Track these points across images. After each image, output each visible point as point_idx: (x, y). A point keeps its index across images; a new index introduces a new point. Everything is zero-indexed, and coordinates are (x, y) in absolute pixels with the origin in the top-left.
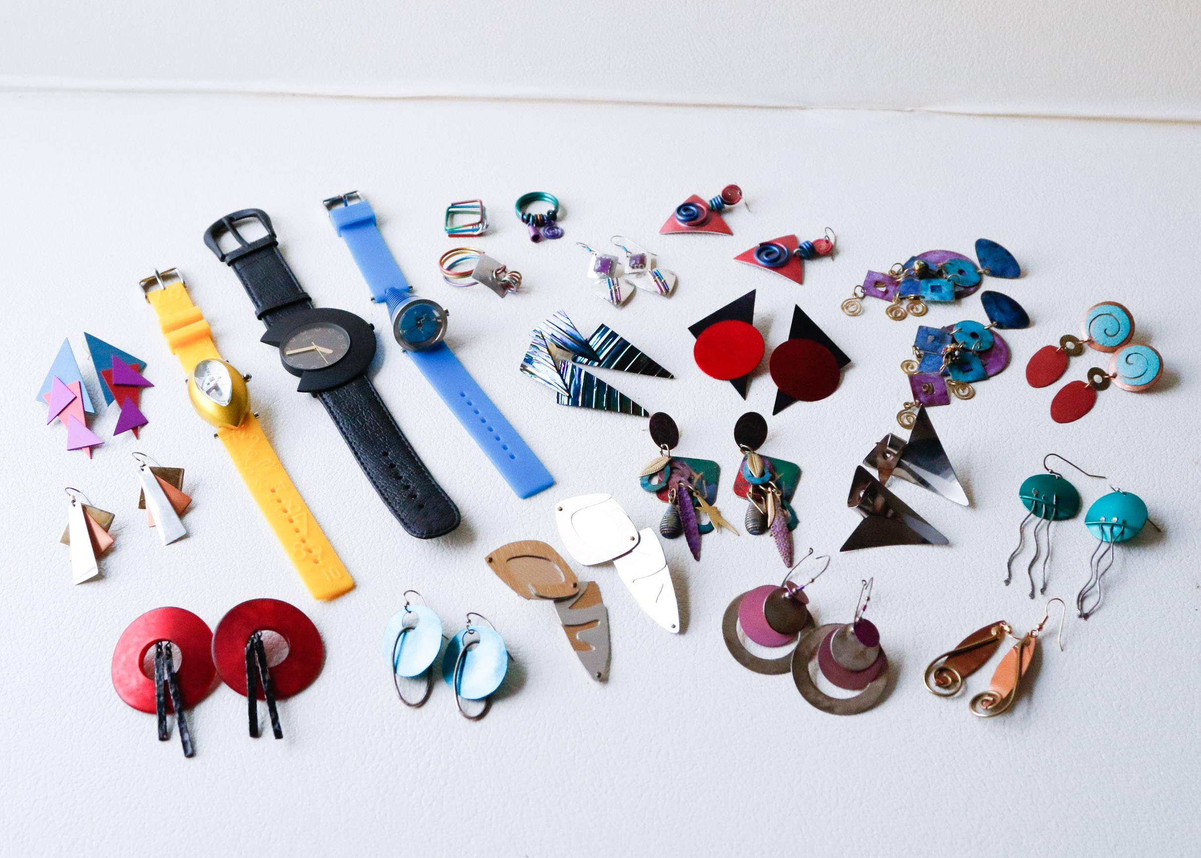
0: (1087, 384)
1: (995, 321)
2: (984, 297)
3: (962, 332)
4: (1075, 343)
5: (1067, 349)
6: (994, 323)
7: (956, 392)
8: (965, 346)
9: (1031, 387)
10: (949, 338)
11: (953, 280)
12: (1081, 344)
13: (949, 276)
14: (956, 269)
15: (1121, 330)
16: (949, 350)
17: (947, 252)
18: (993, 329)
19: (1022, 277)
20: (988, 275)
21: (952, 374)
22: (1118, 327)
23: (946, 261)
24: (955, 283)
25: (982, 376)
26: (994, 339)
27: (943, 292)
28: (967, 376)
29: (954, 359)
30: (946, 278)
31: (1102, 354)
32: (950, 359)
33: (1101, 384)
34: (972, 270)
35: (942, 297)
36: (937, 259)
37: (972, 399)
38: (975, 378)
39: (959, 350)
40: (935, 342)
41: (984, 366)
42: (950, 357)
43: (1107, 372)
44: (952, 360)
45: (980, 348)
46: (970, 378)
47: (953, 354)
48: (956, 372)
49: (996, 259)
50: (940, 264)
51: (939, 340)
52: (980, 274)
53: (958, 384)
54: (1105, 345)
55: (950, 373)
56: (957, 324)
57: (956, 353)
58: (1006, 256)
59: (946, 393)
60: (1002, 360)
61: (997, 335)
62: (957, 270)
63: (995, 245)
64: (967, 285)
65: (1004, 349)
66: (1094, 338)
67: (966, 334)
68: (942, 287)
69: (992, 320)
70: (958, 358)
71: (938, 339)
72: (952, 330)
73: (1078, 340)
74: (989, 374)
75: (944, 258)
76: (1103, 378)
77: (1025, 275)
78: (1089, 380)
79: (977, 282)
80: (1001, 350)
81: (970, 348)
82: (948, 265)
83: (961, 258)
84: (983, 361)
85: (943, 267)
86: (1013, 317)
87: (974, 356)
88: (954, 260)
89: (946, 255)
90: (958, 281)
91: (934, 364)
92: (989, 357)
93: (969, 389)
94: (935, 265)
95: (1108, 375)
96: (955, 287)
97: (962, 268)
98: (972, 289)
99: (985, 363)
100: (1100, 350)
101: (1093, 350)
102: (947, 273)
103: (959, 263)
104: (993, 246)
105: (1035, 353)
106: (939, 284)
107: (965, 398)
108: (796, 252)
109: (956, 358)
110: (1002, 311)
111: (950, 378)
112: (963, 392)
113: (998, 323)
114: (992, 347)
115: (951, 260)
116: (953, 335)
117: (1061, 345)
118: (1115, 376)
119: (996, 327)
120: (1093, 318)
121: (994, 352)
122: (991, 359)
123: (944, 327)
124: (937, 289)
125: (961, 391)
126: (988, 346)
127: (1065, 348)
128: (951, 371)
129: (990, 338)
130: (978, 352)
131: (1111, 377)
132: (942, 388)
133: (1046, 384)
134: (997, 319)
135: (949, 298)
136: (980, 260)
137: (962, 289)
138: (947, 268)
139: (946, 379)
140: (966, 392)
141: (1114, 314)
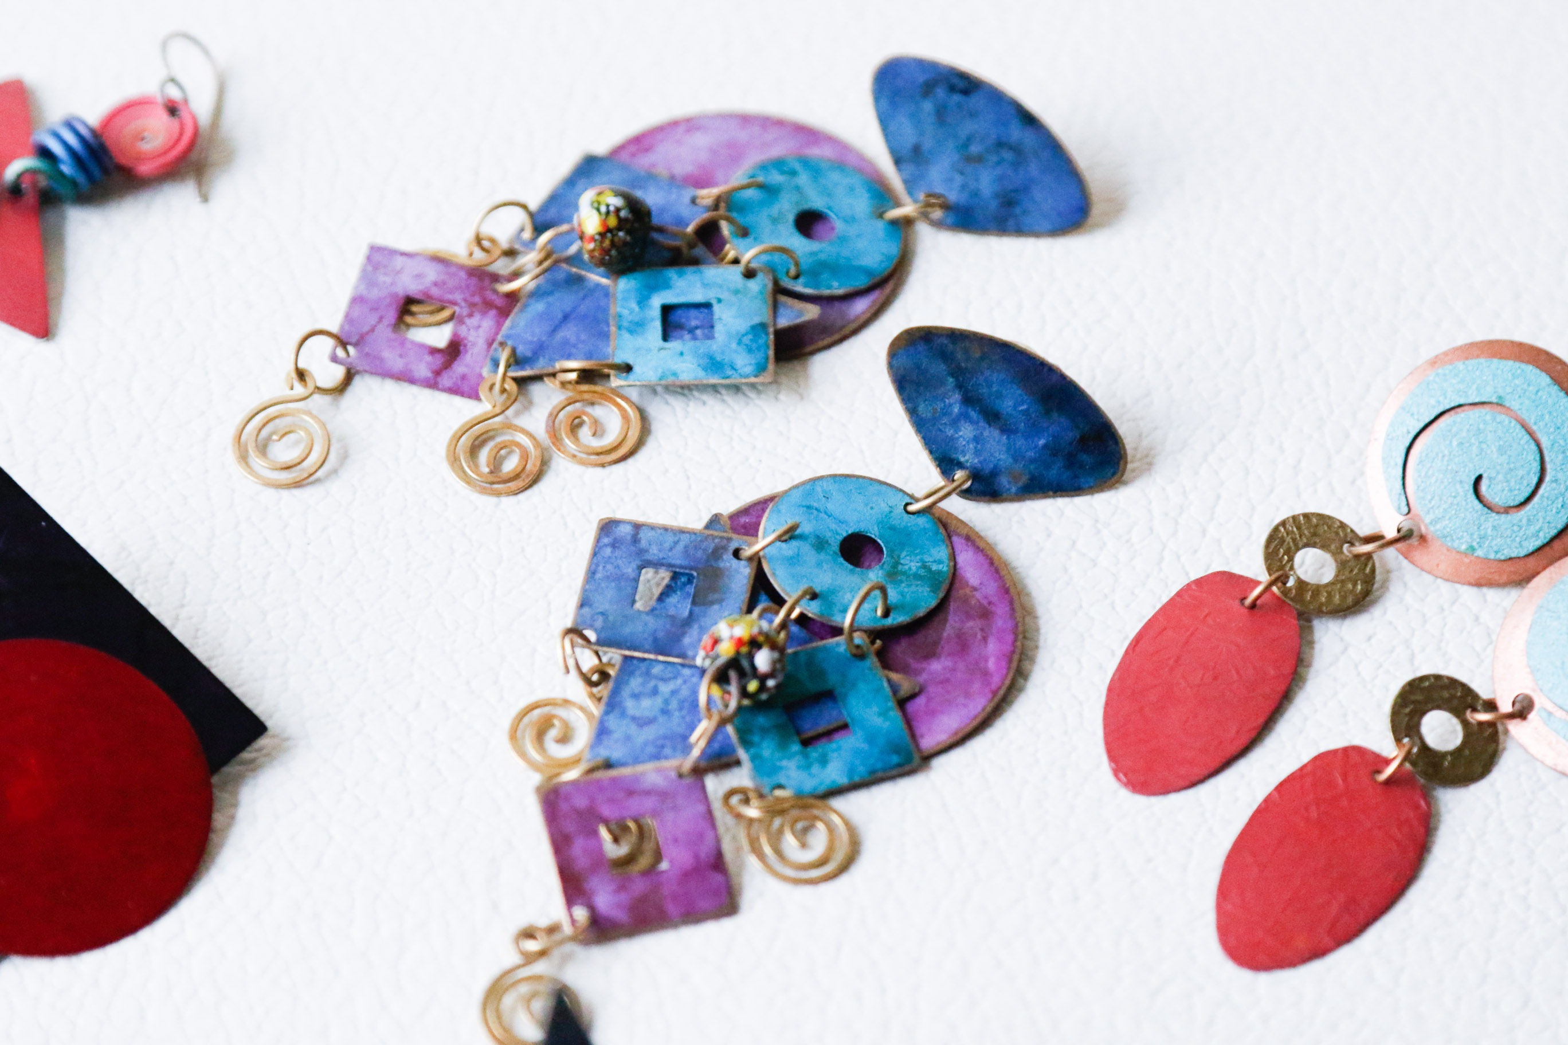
0: (1387, 762)
1: (960, 466)
2: (903, 361)
3: (800, 537)
4: (1337, 553)
5: (1301, 584)
6: (959, 475)
7: (767, 850)
8: (812, 609)
9: (1125, 794)
10: (741, 576)
11: (771, 270)
12: (1369, 556)
13: (746, 257)
14: (788, 208)
15: (1548, 478)
16: (726, 650)
17: (745, 120)
18: (958, 507)
19: (1099, 225)
20: (938, 225)
21: (753, 759)
22: (1536, 466)
23: (738, 177)
24: (776, 283)
25: (895, 759)
26: (953, 557)
27: (719, 328)
28: (824, 761)
29: (753, 686)
30: (736, 261)
31: (1468, 594)
32: (733, 688)
33: (1458, 752)
34: (861, 204)
35: (714, 365)
36: (703, 157)
37: (844, 880)
38: (861, 772)
39: (773, 646)
40: (673, 599)
41: (902, 703)
42: (733, 675)
43: (1484, 693)
44: (744, 693)
45: (886, 614)
46: (834, 773)
47: (745, 663)
48: (767, 748)
49: (975, 149)
50: (708, 195)
51: (691, 589)
52: (904, 226)
53: (775, 810)
54: (1480, 553)
55: (742, 754)
56: (786, 493)
57: (763, 660)
58: (1016, 133)
59: (717, 863)
60: (991, 664)
61: (973, 539)
62: (791, 218)
63: (961, 84)
64: (837, 289)
65: (1001, 610)
66: (1428, 522)
67: (820, 544)
68: (717, 308)
69: (946, 464)
70: (771, 683)
71: (690, 579)
72: (751, 530)
73: (1353, 538)
74: (928, 742)
75: (734, 153)
76: (1465, 724)
77: (1117, 209)
78: (1398, 740)
79: (886, 267)
80: (985, 614)
81: (836, 619)
82: (751, 193)
83: (815, 152)
84: (895, 676)
85: (725, 202)
86: (1042, 442)
87: (859, 655)
88: (778, 164)
89: (742, 135)
90: (793, 271)
91: (665, 712)
92: (930, 653)
93: (831, 829)
94: (688, 193)
95: (1491, 706)
96: (775, 306)
97: (816, 202)
98: (861, 306)
99: (906, 686)
100: (1455, 578)
101: (1427, 578)
102: (744, 232)
103: (803, 179)
104: (952, 89)
105: (1149, 612)
106: (698, 297)
107: (815, 873)
108: (20, 176)
109: (762, 688)
110: (992, 417)
111: (741, 777)
112: (804, 845)
113: (976, 475)
114: (942, 606)
115: (764, 167)
116: (756, 560)
117: (1269, 570)
118: (1522, 710)
119: (967, 494)
120: (1422, 425)
121: (952, 623)
122: (936, 666)
123: (715, 521)
124: (694, 319)
125: (790, 841)
126: (927, 600)
127: (1291, 583)
128: (746, 743)
129: (938, 556)
130: (874, 634)
131: (1511, 716)
132: (701, 836)
133: (1199, 771)
134: (967, 458)
135: (744, 362)
136: (898, 161)
137: (811, 312)
138: (742, 208)
139: (715, 785)
140: (819, 841)
141: (1514, 404)
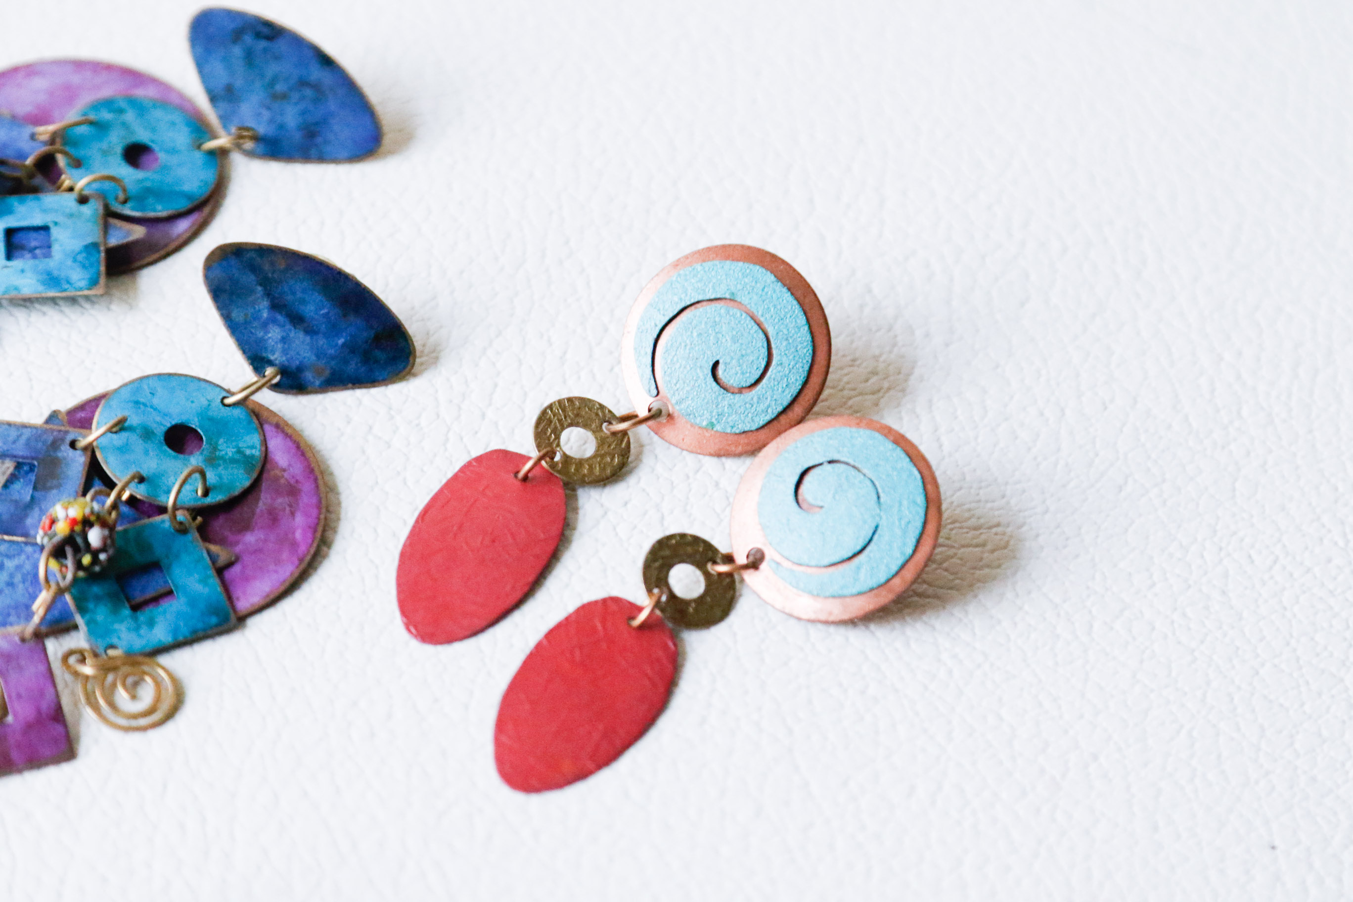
0: (640, 609)
1: (270, 363)
2: (217, 273)
3: (130, 429)
4: (597, 431)
5: (566, 459)
6: (269, 371)
7: (102, 702)
8: (140, 491)
9: (415, 645)
10: (77, 463)
11: (102, 196)
12: (624, 433)
13: (81, 184)
14: (116, 141)
15: (774, 362)
16: (62, 529)
17: (79, 65)
18: (268, 399)
19: (391, 152)
20: (250, 154)
21: (88, 624)
22: (764, 351)
23: (72, 115)
24: (106, 207)
25: (214, 620)
26: (265, 442)
27: (56, 249)
28: (151, 624)
29: (86, 560)
30: (71, 189)
31: (710, 463)
32: (70, 562)
33: (700, 600)
34: (181, 137)
35: (52, 280)
36: (42, 98)
37: (170, 726)
38: (184, 632)
39: (104, 524)
40: (17, 486)
41: (220, 571)
42: (69, 551)
43: (723, 548)
44: (79, 566)
45: (206, 493)
46: (160, 634)
47: (79, 540)
48: (101, 613)
49: (280, 87)
50: (45, 131)
51: (32, 477)
52: (220, 155)
53: (107, 668)
54: (718, 428)
55: (79, 620)
56: (116, 391)
57: (95, 536)
58: (316, 73)
59: (57, 715)
60: (298, 535)
61: (282, 427)
62: (119, 150)
63: (265, 30)
64: (161, 211)
65: (307, 487)
66: (673, 401)
67: (147, 434)
68: (55, 232)
69: (258, 362)
70: (103, 557)
71: (32, 468)
72: (86, 424)
73: (609, 417)
74: (243, 604)
75: (69, 94)
76: (707, 575)
77: (406, 138)
78: (649, 591)
79: (205, 191)
80: (293, 491)
81: (161, 500)
82: (83, 129)
83: (140, 92)
84: (214, 548)
85: (61, 137)
86: (341, 341)
87: (182, 530)
88: (108, 104)
89: (76, 79)
90: (121, 196)
91: (10, 584)
92: (246, 527)
93: (158, 683)
94: (29, 129)
95: (729, 559)
96: (106, 228)
97: (142, 136)
98: (183, 226)
99: (223, 554)
100: (699, 450)
101: (675, 450)
102: (77, 164)
103: (130, 116)
104: (258, 35)
105: (435, 486)
106: (37, 221)
107: (143, 722)
109: (95, 560)
110: (297, 320)
111: (78, 640)
112: (134, 697)
113: (284, 371)
114: (255, 485)
115: (97, 105)
116: (90, 450)
117: (539, 446)
118: (755, 563)
119: (277, 388)
120: (667, 319)
121: (264, 500)
122: (250, 538)
123: (54, 416)
124: (33, 240)
125: (122, 695)
126: (243, 481)
127: (557, 458)
128: (82, 610)
129: (251, 443)
130: (195, 512)
131: (746, 567)
132: (42, 693)
133: (478, 623)
134: (277, 356)
135: (78, 277)
136: (213, 99)
137: (138, 232)
138: (75, 143)
139: (54, 647)
140: (147, 693)
141: (744, 299)
